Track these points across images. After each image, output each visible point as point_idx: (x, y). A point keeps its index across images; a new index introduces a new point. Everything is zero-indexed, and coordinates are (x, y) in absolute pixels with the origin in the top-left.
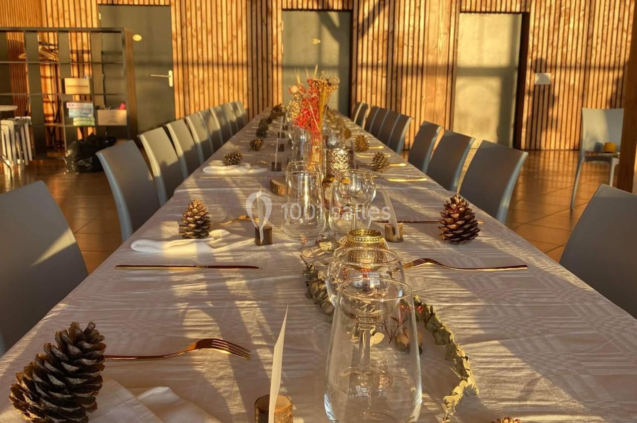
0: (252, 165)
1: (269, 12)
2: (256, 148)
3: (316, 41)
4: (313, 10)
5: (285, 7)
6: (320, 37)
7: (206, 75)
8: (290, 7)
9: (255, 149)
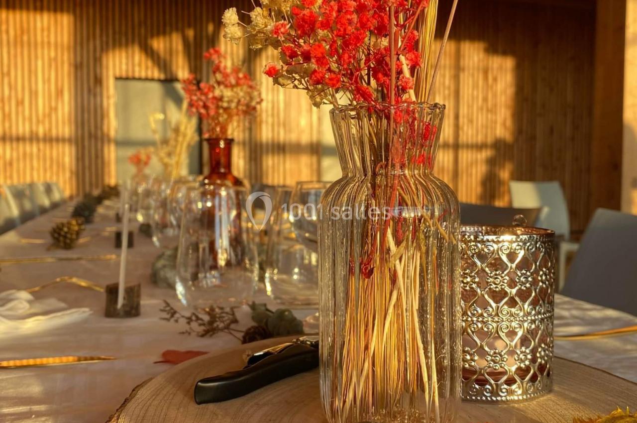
0: (38, 296)
1: (98, 81)
2: (65, 243)
3: (161, 116)
4: (152, 80)
5: (118, 74)
6: (164, 111)
7: (15, 155)
8: (124, 75)
9: (62, 244)
